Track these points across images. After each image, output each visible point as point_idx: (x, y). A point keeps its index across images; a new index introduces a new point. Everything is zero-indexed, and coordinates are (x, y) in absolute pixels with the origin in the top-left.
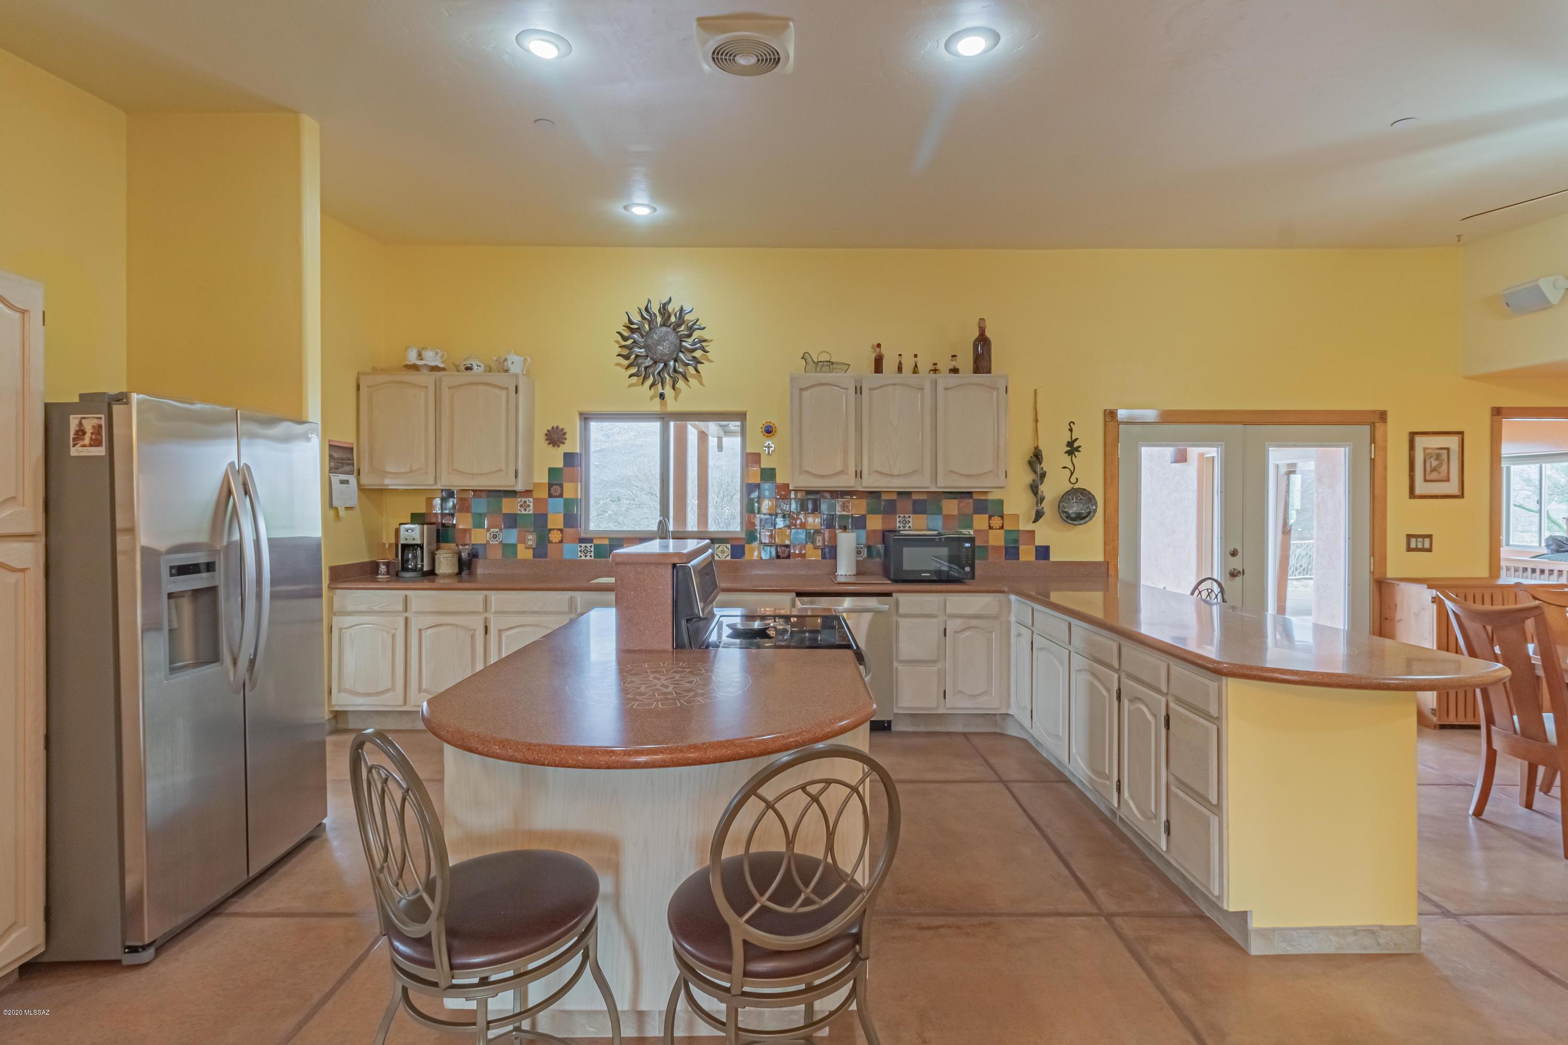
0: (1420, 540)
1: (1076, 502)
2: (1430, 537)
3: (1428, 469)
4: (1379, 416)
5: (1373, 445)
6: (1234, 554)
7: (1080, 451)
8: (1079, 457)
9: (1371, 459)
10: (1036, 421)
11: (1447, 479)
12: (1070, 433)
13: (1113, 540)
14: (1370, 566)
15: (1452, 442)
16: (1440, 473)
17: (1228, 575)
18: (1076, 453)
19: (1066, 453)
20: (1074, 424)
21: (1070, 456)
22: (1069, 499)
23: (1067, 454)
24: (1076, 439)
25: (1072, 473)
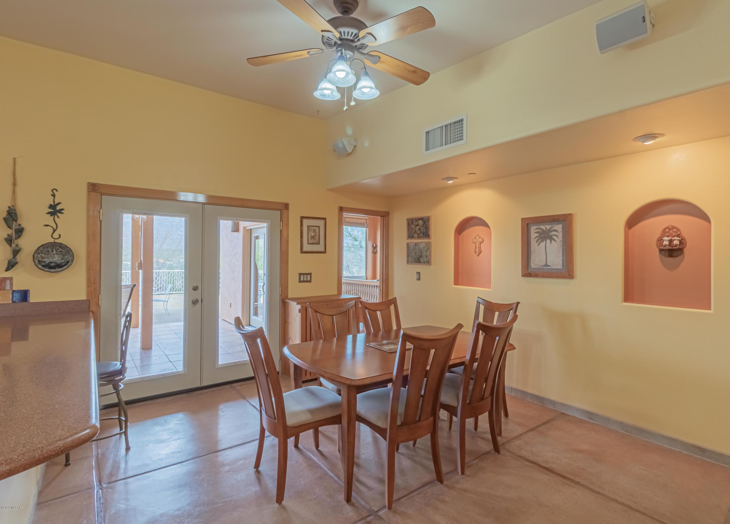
0: (305, 276)
1: (56, 254)
2: (310, 274)
3: (310, 238)
4: (284, 206)
5: (281, 222)
6: (195, 289)
7: (62, 213)
8: (61, 219)
9: (281, 230)
10: (14, 184)
11: (318, 243)
12: (53, 198)
13: (94, 283)
14: (280, 292)
15: (321, 223)
16: (315, 240)
17: (191, 303)
18: (58, 214)
19: (48, 213)
20: (57, 191)
21: (53, 217)
22: (48, 251)
23: (49, 215)
24: (59, 203)
25: (54, 231)
